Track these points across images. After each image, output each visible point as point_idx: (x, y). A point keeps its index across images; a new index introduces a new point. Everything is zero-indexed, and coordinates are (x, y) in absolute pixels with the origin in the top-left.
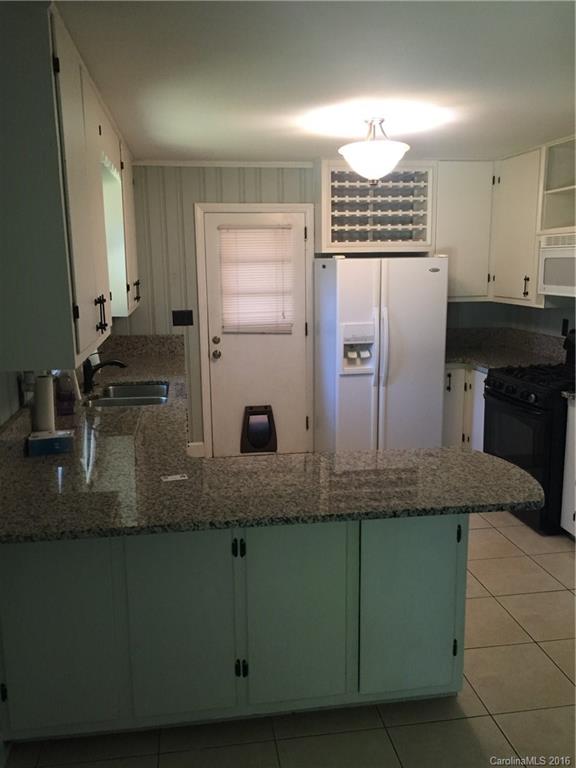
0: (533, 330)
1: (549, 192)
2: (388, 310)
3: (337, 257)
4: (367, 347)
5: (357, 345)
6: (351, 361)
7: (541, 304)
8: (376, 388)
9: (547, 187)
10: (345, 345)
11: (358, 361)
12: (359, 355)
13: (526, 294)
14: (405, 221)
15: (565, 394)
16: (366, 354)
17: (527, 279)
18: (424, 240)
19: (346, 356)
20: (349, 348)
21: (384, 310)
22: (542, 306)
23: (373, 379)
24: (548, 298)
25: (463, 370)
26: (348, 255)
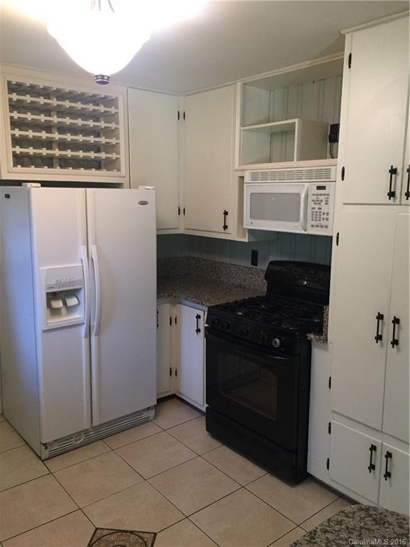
0: (217, 259)
1: (245, 128)
2: (98, 249)
3: (29, 184)
4: (74, 293)
5: (61, 292)
6: (54, 312)
7: (245, 237)
8: (87, 339)
9: (243, 125)
10: (47, 294)
11: (64, 311)
12: (65, 304)
13: (225, 227)
14: (97, 148)
15: (311, 336)
16: (72, 302)
17: (226, 213)
18: (119, 170)
19: (49, 305)
20: (52, 296)
21: (93, 248)
22: (246, 240)
23: (83, 330)
24: (251, 232)
25: (168, 305)
26: (45, 184)
